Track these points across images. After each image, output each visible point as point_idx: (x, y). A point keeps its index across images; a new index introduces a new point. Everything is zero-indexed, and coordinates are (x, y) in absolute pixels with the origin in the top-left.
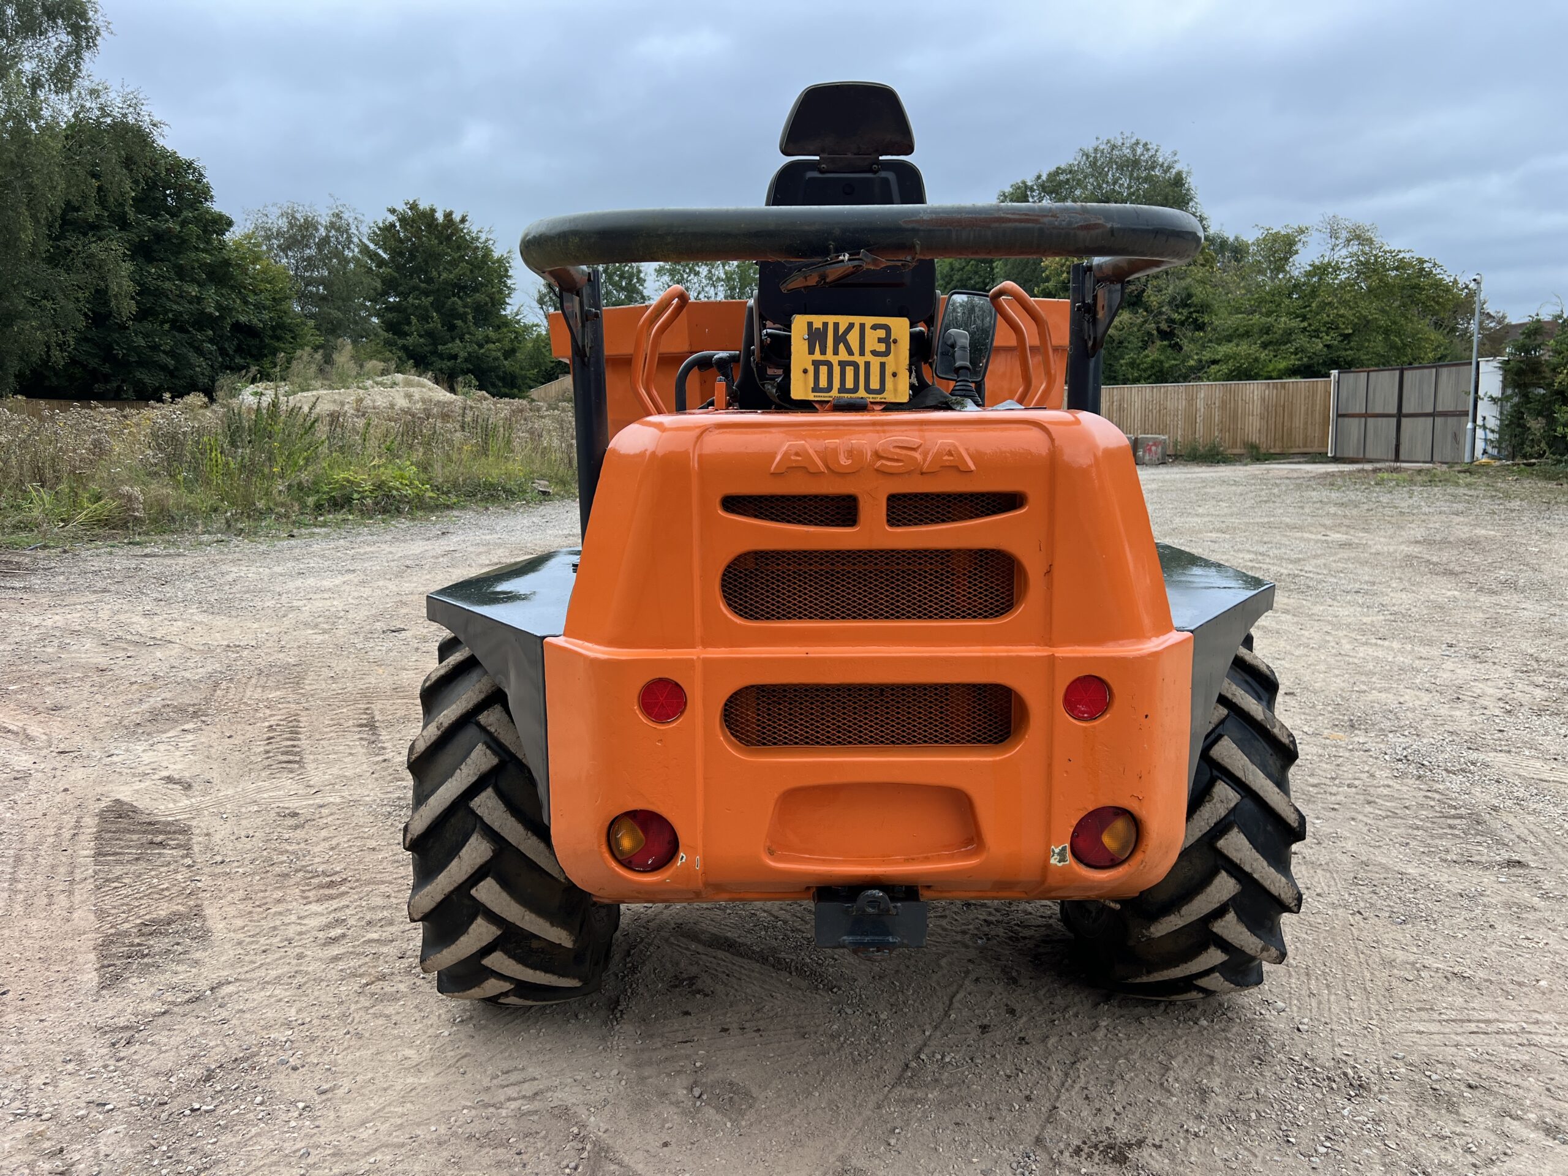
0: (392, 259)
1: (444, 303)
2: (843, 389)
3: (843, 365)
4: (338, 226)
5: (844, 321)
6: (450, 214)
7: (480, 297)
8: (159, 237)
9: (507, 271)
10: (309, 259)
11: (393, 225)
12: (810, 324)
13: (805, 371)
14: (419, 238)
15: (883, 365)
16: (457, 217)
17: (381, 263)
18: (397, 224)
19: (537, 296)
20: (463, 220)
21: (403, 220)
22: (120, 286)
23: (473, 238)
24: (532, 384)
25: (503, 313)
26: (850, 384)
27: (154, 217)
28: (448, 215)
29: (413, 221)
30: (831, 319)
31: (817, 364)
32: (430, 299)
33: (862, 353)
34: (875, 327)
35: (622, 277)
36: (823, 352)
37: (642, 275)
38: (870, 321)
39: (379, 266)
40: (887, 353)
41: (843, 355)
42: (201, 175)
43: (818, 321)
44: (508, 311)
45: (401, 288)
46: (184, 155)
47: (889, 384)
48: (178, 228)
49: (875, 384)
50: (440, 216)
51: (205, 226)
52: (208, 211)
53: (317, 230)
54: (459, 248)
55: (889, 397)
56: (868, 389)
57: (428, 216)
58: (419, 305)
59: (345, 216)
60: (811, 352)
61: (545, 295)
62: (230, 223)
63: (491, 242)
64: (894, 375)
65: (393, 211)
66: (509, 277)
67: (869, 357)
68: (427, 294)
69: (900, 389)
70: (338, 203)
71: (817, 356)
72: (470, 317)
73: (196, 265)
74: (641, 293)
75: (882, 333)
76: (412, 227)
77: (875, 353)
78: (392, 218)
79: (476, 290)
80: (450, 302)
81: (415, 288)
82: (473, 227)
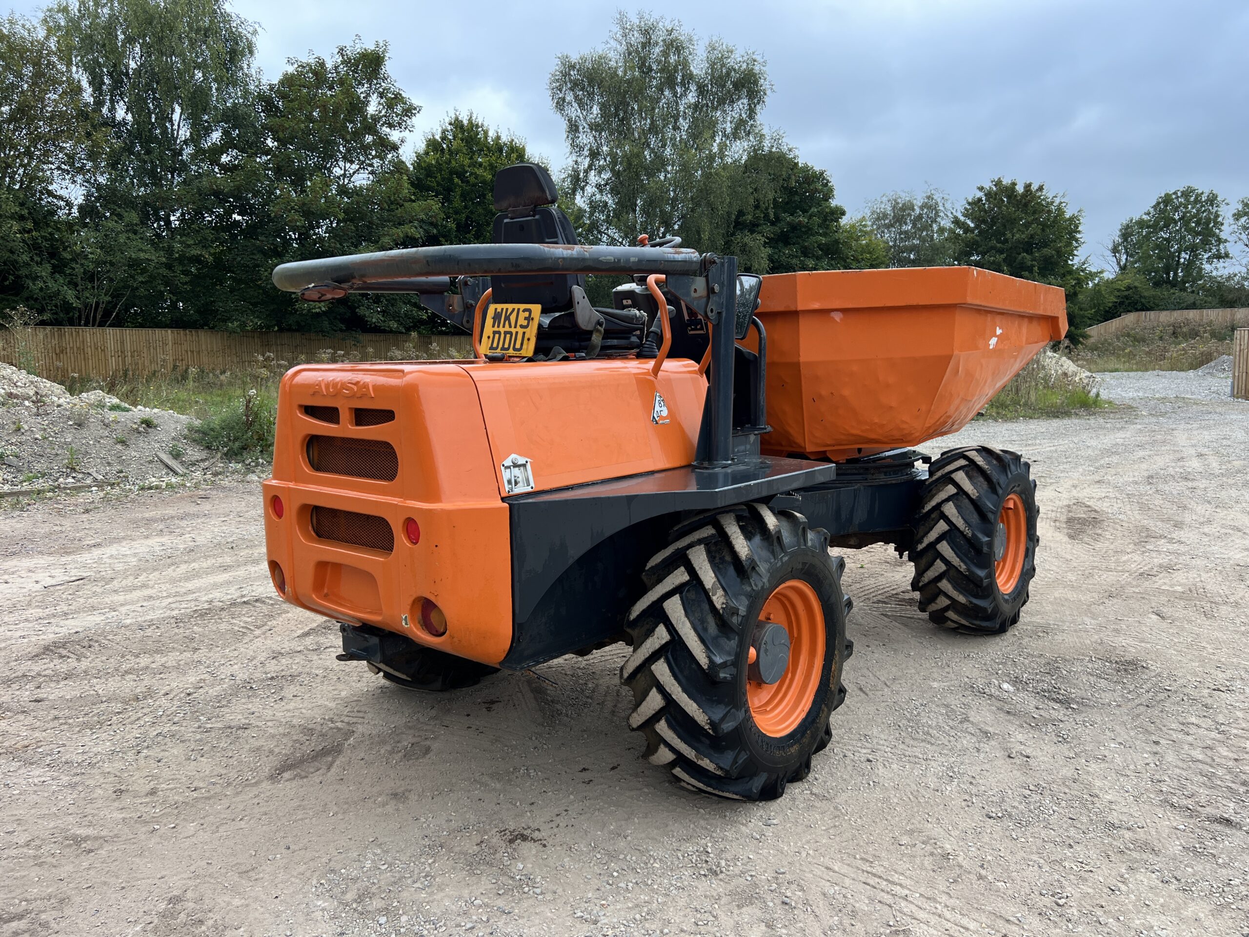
0: (977, 227)
1: (1016, 258)
2: (503, 349)
3: (506, 333)
4: (930, 206)
5: (510, 306)
6: (1030, 185)
7: (1047, 251)
8: (794, 227)
9: (1077, 226)
10: (906, 232)
11: (980, 200)
12: (496, 309)
13: (489, 337)
14: (999, 208)
15: (524, 333)
16: (1034, 187)
17: (967, 230)
18: (984, 199)
19: (1111, 246)
20: (1041, 188)
21: (989, 195)
22: (760, 264)
23: (1048, 203)
24: (1089, 322)
25: (1070, 262)
26: (506, 346)
27: (792, 215)
28: (1028, 187)
29: (996, 194)
30: (505, 306)
31: (495, 333)
32: (1003, 256)
33: (515, 327)
34: (524, 311)
35: (1198, 223)
36: (498, 327)
37: (1220, 219)
38: (523, 306)
39: (965, 232)
40: (526, 327)
41: (507, 328)
42: (828, 181)
43: (499, 307)
44: (1075, 262)
45: (980, 249)
46: (817, 169)
47: (525, 346)
48: (806, 220)
49: (518, 346)
50: (1020, 189)
51: (825, 217)
52: (829, 207)
53: (913, 210)
54: (1034, 212)
55: (523, 353)
56: (514, 349)
57: (1010, 190)
58: (994, 261)
59: (935, 197)
60: (493, 326)
61: (1119, 245)
62: (843, 213)
63: (1064, 205)
64: (529, 339)
65: (981, 189)
66: (1079, 232)
67: (518, 329)
68: (1001, 252)
69: (529, 349)
70: (931, 188)
71: (496, 329)
72: (1036, 268)
73: (816, 245)
74: (1218, 236)
75: (527, 314)
76: (995, 199)
77: (522, 326)
78: (980, 194)
79: (1046, 245)
80: (1020, 257)
81: (992, 248)
82: (1048, 193)
